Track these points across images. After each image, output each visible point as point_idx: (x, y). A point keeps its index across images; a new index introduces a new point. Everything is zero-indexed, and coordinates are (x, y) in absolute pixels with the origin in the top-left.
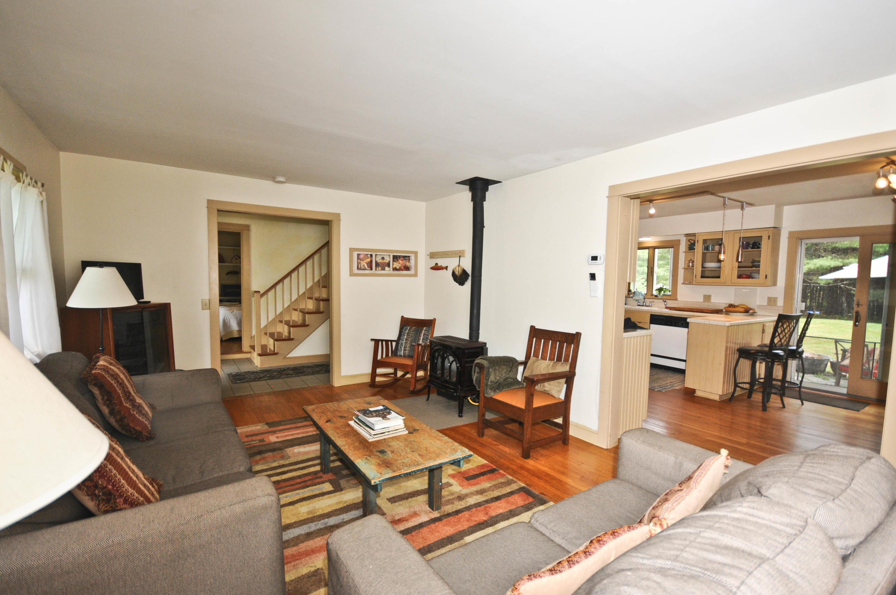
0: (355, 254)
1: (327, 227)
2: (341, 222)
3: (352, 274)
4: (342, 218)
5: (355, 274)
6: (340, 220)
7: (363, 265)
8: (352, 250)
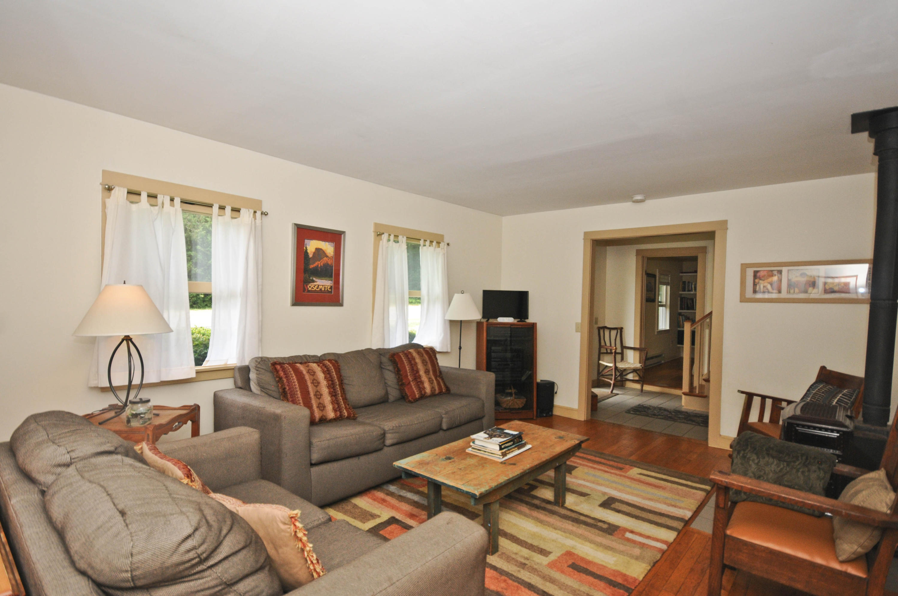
0: (750, 273)
1: (713, 241)
2: (729, 232)
3: (743, 299)
4: (729, 226)
5: (749, 298)
6: (727, 229)
7: (764, 287)
8: (744, 267)
